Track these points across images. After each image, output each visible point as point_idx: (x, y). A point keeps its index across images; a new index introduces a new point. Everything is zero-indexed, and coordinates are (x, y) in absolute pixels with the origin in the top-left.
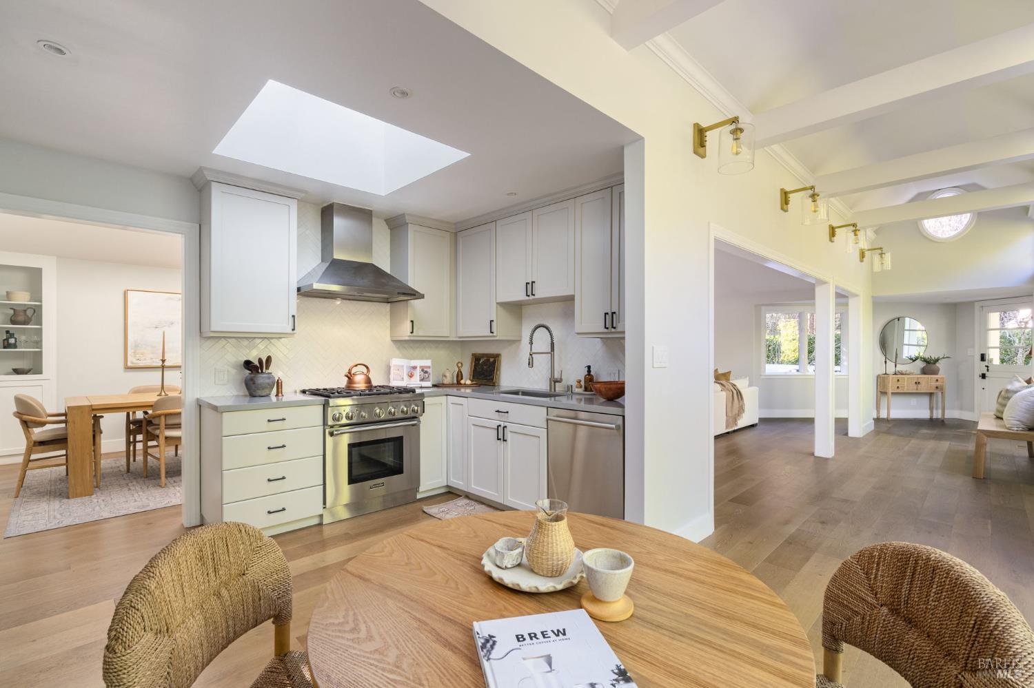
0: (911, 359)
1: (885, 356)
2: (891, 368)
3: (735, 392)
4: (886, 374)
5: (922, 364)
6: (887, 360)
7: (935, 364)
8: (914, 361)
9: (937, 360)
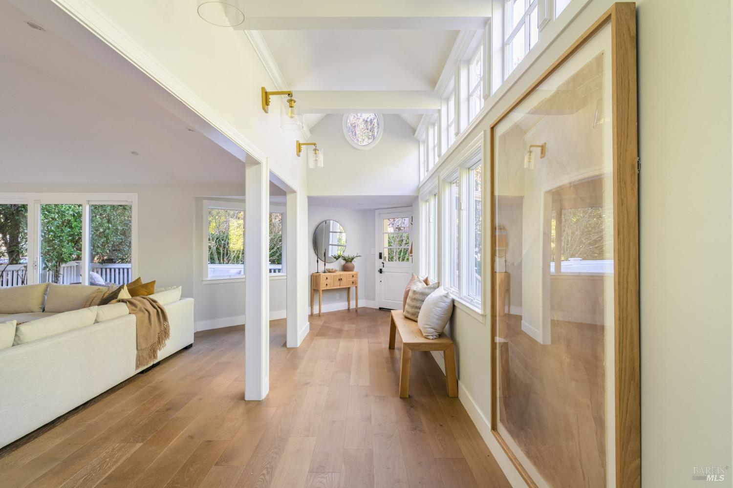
0: (335, 258)
1: (317, 255)
2: (321, 268)
3: (153, 311)
4: (318, 272)
5: (343, 262)
6: (319, 259)
7: (351, 262)
8: (337, 259)
9: (353, 259)
